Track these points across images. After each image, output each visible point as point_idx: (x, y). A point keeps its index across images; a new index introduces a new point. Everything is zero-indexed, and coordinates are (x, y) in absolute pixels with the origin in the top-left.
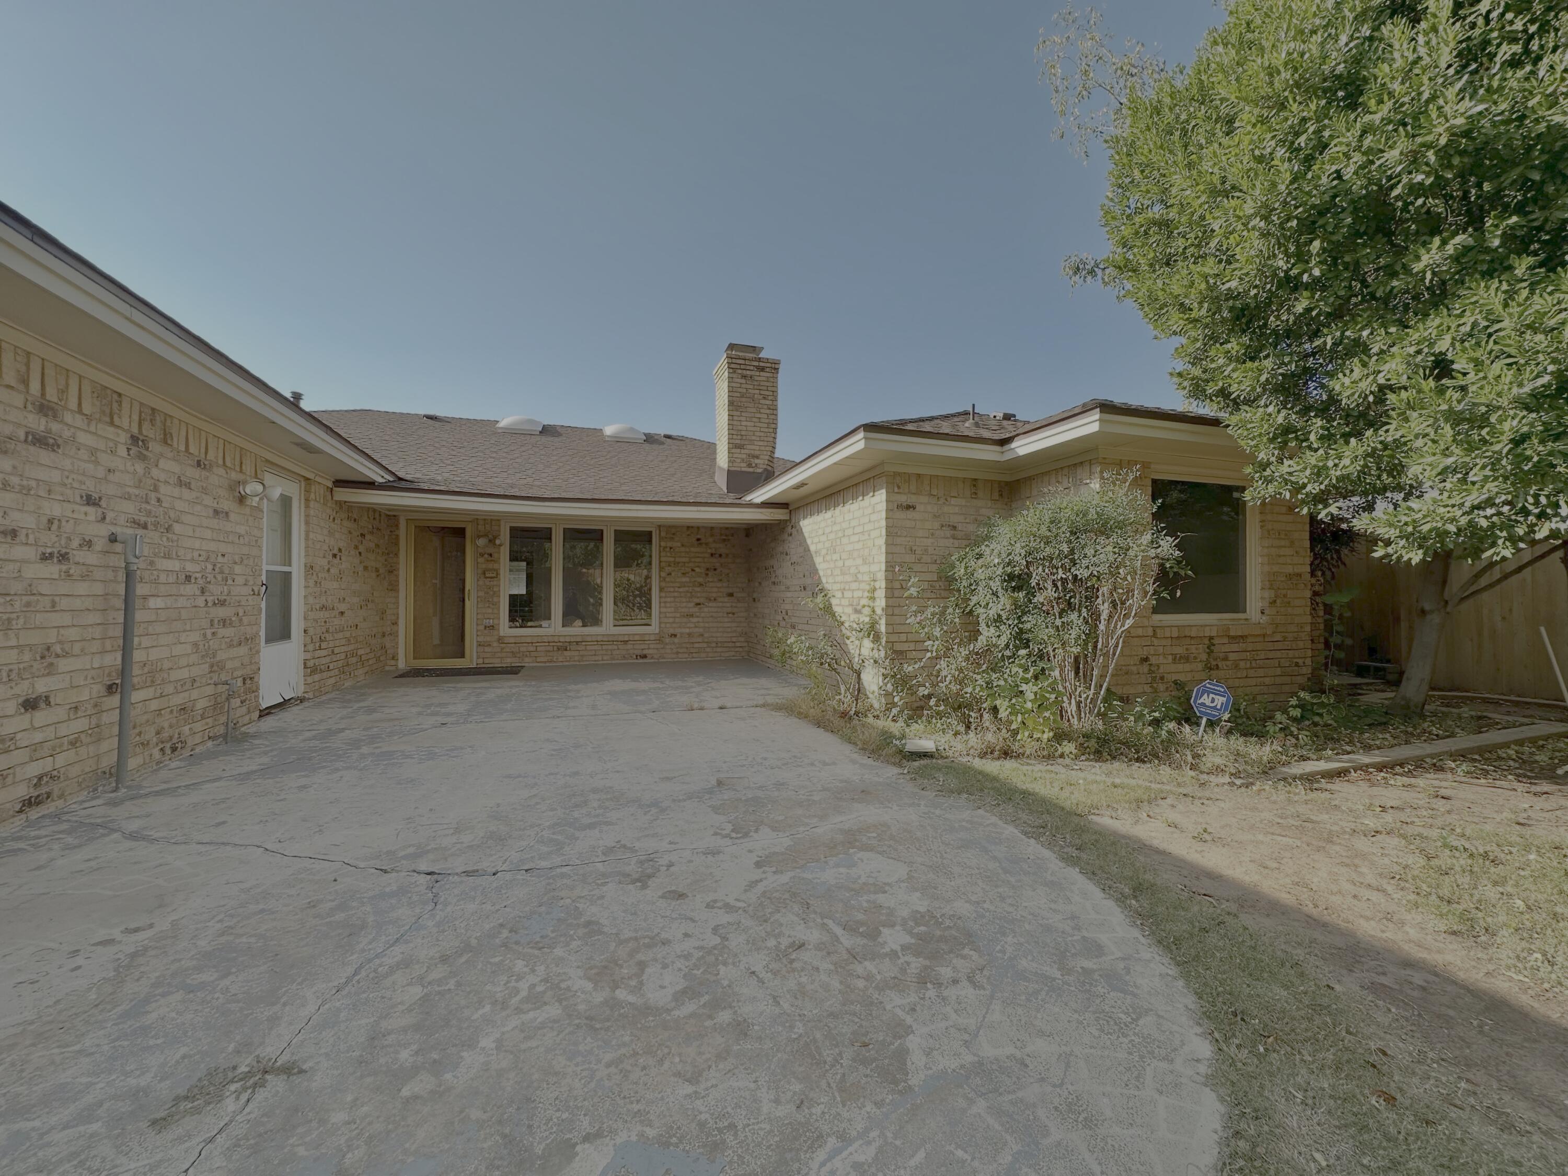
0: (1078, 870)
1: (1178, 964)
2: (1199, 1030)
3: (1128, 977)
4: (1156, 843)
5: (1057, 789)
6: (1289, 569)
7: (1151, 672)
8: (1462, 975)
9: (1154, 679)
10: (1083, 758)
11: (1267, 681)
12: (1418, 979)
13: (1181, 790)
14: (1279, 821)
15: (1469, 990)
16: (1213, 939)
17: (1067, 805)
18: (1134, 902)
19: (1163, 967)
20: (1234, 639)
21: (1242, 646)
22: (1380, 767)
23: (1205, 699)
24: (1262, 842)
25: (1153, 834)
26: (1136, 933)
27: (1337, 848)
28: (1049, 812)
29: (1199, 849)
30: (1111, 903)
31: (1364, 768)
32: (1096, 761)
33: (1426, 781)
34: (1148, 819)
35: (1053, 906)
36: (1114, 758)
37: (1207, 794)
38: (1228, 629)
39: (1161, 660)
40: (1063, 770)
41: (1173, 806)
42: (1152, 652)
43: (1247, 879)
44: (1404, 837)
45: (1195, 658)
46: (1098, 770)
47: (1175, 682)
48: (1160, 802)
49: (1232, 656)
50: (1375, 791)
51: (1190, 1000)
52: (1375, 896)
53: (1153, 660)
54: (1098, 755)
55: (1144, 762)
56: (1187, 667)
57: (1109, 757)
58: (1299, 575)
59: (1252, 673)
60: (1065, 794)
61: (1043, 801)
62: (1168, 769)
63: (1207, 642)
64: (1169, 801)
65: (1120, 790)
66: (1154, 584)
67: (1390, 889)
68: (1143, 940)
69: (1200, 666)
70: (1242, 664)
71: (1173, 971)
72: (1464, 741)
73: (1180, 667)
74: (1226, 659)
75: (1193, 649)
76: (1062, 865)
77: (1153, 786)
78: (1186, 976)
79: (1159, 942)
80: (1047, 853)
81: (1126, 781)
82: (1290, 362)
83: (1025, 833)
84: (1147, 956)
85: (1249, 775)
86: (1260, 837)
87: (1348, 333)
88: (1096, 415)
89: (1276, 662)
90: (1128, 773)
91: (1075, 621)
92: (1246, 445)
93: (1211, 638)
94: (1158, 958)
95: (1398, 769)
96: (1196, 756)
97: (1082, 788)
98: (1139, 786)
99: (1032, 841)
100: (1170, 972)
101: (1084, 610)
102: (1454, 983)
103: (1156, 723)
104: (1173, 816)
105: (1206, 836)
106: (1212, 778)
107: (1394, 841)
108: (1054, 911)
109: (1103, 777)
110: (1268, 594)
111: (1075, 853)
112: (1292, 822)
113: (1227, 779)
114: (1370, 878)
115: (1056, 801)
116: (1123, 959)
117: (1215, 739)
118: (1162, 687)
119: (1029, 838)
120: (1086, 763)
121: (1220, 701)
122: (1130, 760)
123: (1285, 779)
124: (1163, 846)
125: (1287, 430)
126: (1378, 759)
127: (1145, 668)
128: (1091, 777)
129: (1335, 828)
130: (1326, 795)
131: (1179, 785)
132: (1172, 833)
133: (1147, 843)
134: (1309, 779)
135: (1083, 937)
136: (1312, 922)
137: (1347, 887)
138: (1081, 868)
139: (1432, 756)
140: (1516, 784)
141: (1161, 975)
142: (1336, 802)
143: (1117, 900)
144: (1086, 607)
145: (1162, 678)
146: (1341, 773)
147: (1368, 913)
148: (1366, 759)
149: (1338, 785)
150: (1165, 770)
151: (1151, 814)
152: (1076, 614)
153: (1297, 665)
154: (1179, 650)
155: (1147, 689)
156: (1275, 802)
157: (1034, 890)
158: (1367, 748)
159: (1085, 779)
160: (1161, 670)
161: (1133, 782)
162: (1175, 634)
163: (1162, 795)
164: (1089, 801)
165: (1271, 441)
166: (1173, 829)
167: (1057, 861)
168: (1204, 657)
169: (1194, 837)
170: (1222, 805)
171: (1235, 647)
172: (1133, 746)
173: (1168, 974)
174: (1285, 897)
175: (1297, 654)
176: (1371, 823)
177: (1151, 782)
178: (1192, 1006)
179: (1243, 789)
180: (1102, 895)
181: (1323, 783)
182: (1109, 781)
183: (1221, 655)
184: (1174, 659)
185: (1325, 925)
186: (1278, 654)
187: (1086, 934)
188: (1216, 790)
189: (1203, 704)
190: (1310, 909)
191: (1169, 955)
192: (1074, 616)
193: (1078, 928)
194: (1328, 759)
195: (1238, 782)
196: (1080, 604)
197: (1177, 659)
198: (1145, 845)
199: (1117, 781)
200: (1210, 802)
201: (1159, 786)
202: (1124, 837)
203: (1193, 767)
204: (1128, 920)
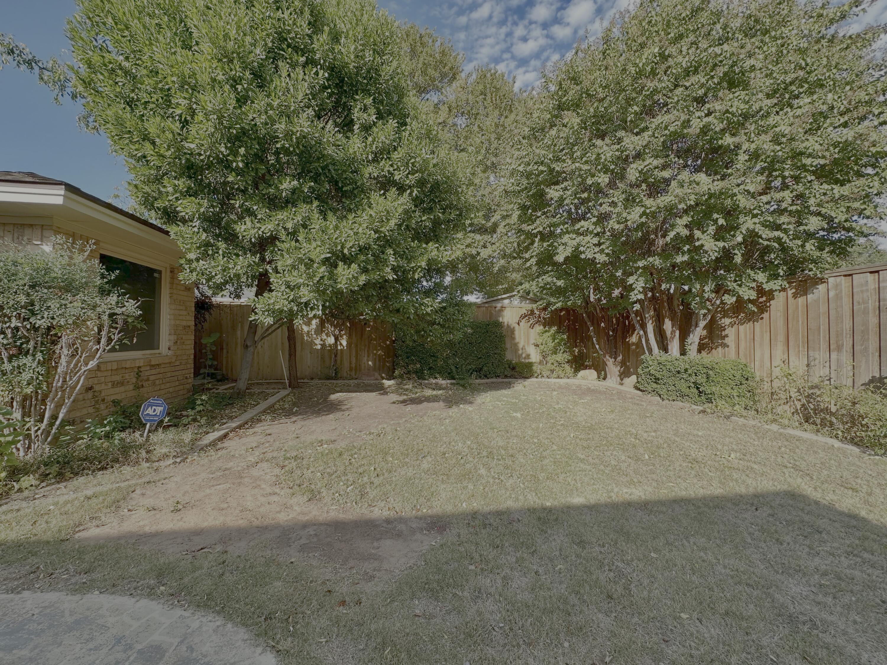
0: (97, 592)
1: (219, 613)
2: (259, 650)
3: (194, 654)
4: (147, 529)
5: (29, 527)
6: (184, 323)
7: (94, 397)
8: (321, 519)
9: (97, 402)
10: (44, 484)
11: (171, 390)
12: (311, 531)
13: (143, 480)
14: (212, 476)
15: (327, 525)
16: (229, 578)
17: (48, 536)
18: (162, 588)
19: (212, 624)
20: (153, 366)
21: (158, 370)
22: (240, 427)
23: (150, 411)
24: (211, 494)
25: (141, 523)
26: (179, 612)
27: (246, 479)
28: (35, 554)
29: (179, 518)
30: (144, 602)
31: (233, 430)
32: (58, 483)
33: (259, 428)
34: (130, 513)
35: (91, 645)
36: (77, 474)
37: (162, 476)
38: (150, 361)
39: (103, 387)
40: (24, 504)
41: (143, 494)
42: (96, 382)
43: (218, 523)
44: (267, 461)
45: (128, 382)
46: (64, 491)
47: (114, 402)
48: (133, 495)
49: (152, 378)
50: (244, 440)
51: (242, 634)
52: (275, 498)
53: (97, 388)
54: (61, 477)
55: (106, 468)
56: (122, 389)
57: (72, 476)
58: (189, 327)
59: (163, 387)
60: (41, 526)
61: (18, 545)
62: (128, 468)
63: (136, 370)
64: (138, 492)
65: (95, 500)
66: (119, 333)
67: (278, 491)
68: (186, 614)
69: (131, 387)
70: (157, 382)
71: (219, 621)
72: (264, 405)
73: (117, 390)
74: (148, 380)
75: (127, 376)
76: (77, 597)
77: (122, 485)
78: (229, 618)
79: (198, 606)
80: (52, 596)
81: (98, 489)
82: (217, 207)
83: (13, 591)
84: (195, 625)
85: (183, 453)
86: (208, 491)
87: (247, 204)
88: (61, 191)
89: (176, 378)
90: (95, 482)
91: (29, 365)
92: (182, 247)
93: (139, 367)
94: (204, 620)
95: (247, 426)
96: (148, 452)
97: (57, 512)
98: (111, 490)
99: (26, 594)
100: (218, 623)
101: (39, 354)
102: (321, 524)
103: (108, 436)
104: (149, 502)
105: (180, 507)
106: (162, 463)
107: (265, 465)
108: (96, 649)
109: (72, 496)
110: (173, 338)
111: (84, 578)
112: (219, 474)
113: (171, 461)
114: (269, 490)
115: (33, 539)
116: (181, 642)
117: (160, 436)
118: (103, 407)
119: (18, 593)
120: (48, 488)
121: (159, 409)
122: (94, 471)
123: (202, 449)
124: (154, 528)
125: (207, 244)
126: (238, 423)
127: (90, 394)
128: (62, 499)
129: (239, 468)
130: (224, 451)
131: (140, 477)
132: (154, 515)
133: (141, 533)
134: (213, 444)
135: (140, 652)
136: (263, 529)
137: (263, 499)
138: (98, 588)
139: (256, 416)
140: (287, 420)
141: (214, 631)
142: (232, 454)
143: (149, 595)
144: (42, 352)
145: (103, 400)
146: (225, 436)
147: (278, 509)
148: (234, 425)
149: (226, 443)
150: (127, 470)
151: (130, 507)
152: (30, 358)
153: (186, 378)
154: (117, 378)
155: (91, 410)
156: (203, 465)
157: (60, 644)
158: (231, 418)
159: (56, 504)
160: (103, 394)
161: (105, 489)
162: (115, 367)
163: (133, 489)
164: (71, 522)
165: (199, 248)
166: (153, 512)
167: (70, 597)
168: (134, 380)
169: (172, 511)
170: (175, 479)
171: (153, 372)
172: (94, 459)
173: (218, 627)
174: (242, 523)
175: (187, 372)
176: (252, 459)
177: (118, 483)
178: (246, 637)
179: (182, 464)
180: (133, 600)
181: (220, 445)
182: (81, 495)
183: (145, 378)
184: (113, 385)
185: (266, 528)
186: (177, 373)
187: (139, 647)
188: (166, 470)
189: (148, 414)
190: (256, 523)
191: (211, 611)
192: (27, 360)
193: (130, 647)
194: (218, 430)
195: (178, 460)
196: (35, 348)
197: (115, 385)
198: (140, 535)
199: (89, 493)
200: (167, 481)
201: (126, 483)
202: (119, 538)
203: (147, 460)
204: (166, 606)
